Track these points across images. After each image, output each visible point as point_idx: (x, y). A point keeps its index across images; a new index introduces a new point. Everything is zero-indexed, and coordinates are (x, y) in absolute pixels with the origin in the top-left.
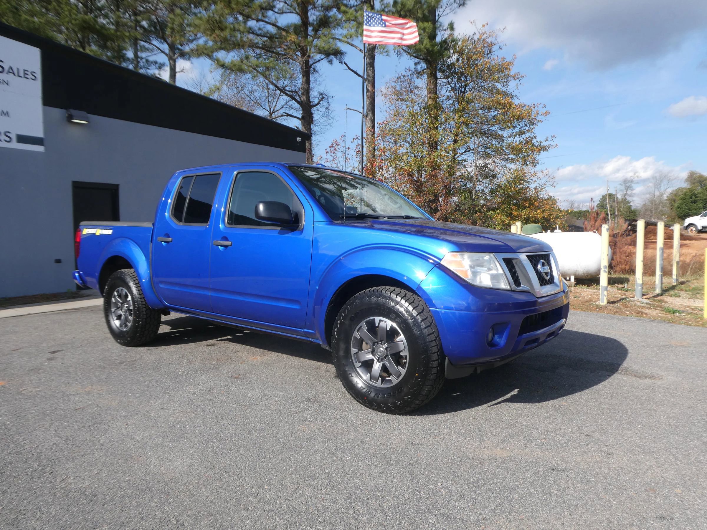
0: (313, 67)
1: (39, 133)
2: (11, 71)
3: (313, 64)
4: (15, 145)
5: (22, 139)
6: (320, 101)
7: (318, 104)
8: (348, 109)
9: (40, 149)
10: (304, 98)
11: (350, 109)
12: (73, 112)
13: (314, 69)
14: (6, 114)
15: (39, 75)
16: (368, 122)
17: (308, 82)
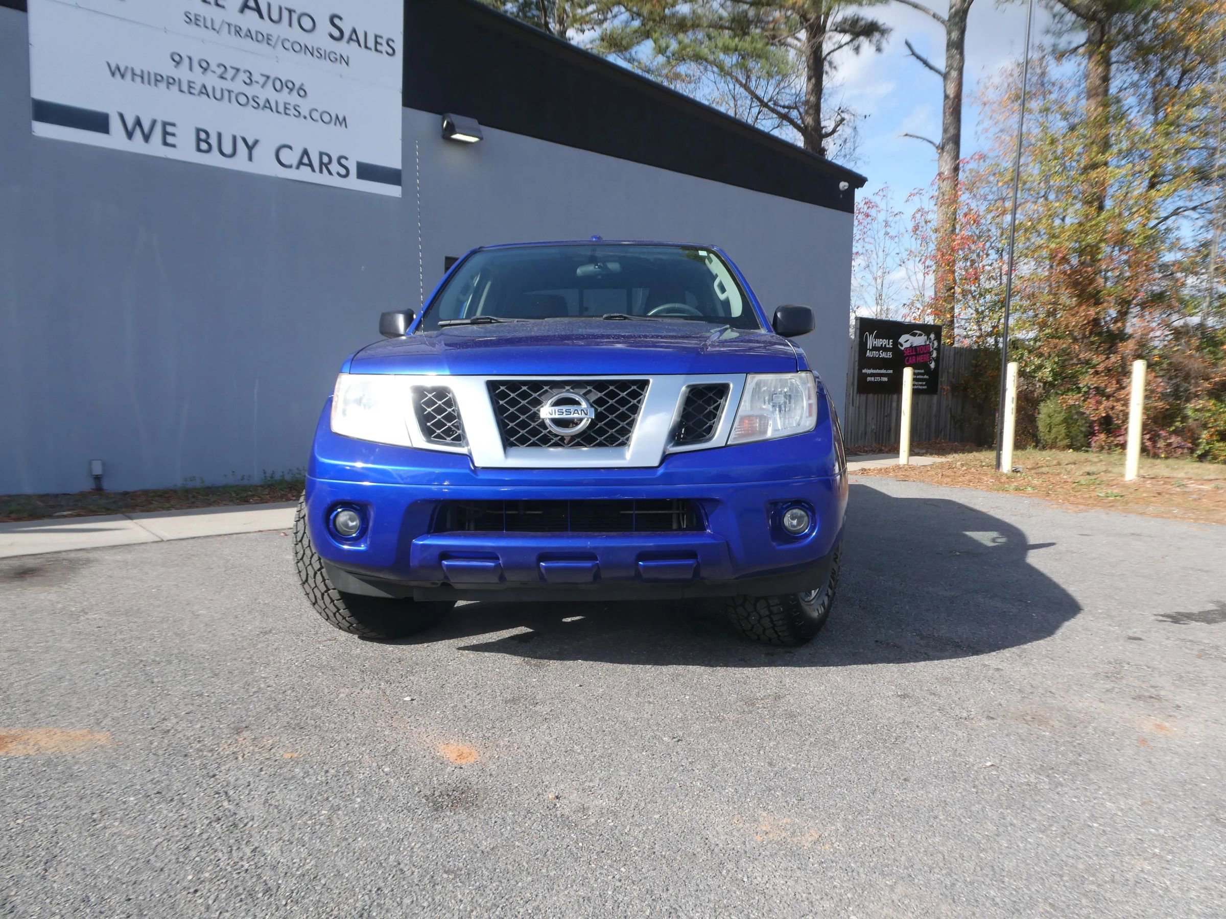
0: (828, 58)
1: (394, 161)
2: (354, 37)
3: (829, 54)
4: (354, 183)
5: (367, 172)
6: (837, 126)
7: (834, 131)
8: (906, 135)
9: (394, 191)
10: (809, 120)
11: (911, 136)
12: (456, 119)
13: (830, 63)
14: (342, 121)
15: (399, 46)
16: (946, 161)
17: (818, 89)
